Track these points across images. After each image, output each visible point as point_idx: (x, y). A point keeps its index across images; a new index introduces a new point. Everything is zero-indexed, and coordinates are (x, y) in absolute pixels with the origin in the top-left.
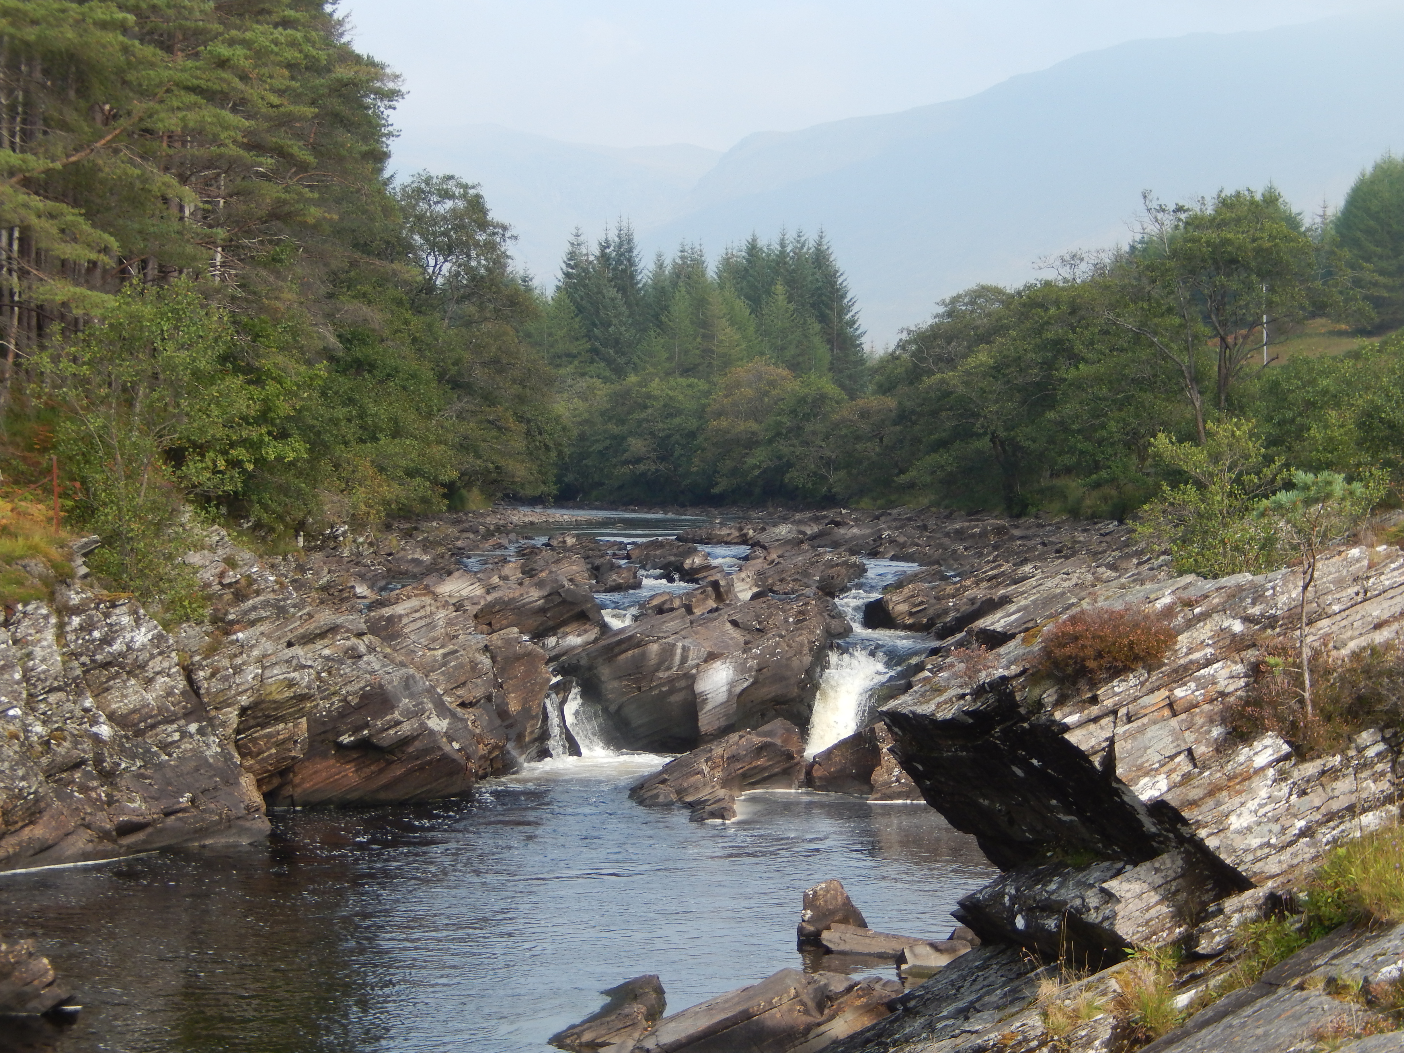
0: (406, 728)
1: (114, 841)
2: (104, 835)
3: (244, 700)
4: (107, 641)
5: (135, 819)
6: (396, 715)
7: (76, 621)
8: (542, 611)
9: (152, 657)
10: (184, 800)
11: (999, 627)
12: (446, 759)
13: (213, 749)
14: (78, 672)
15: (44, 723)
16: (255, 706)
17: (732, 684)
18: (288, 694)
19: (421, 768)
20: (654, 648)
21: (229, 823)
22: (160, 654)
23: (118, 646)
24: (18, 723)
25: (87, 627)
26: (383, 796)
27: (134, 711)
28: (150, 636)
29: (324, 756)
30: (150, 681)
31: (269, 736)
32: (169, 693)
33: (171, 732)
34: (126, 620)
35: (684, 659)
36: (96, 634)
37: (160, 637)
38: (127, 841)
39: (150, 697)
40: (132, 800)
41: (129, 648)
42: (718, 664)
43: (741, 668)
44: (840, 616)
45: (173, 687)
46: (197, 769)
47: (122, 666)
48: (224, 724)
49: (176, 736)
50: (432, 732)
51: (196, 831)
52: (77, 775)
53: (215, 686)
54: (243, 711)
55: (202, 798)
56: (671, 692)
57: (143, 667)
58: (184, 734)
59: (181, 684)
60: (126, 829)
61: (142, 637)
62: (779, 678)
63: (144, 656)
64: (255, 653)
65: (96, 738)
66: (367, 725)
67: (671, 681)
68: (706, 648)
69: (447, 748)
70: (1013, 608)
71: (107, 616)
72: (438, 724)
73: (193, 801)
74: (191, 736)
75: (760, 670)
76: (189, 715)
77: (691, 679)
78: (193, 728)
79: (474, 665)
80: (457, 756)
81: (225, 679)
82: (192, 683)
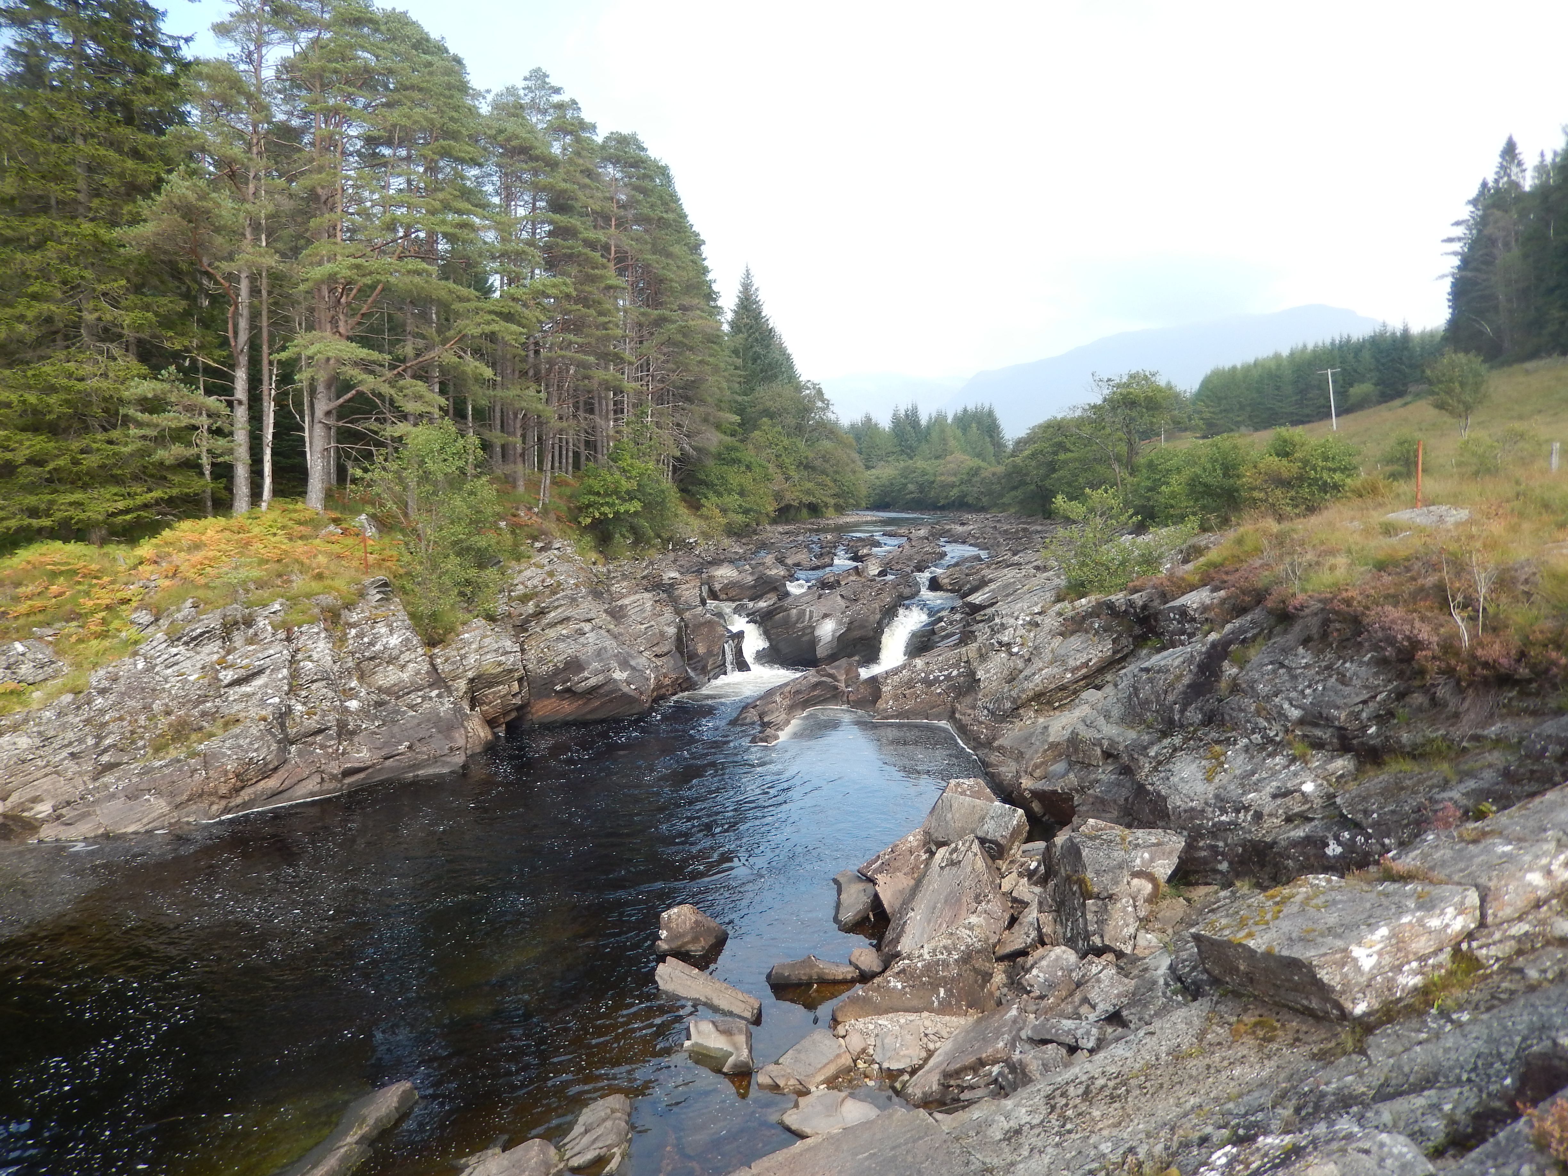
0: (593, 682)
1: (340, 781)
2: (333, 777)
3: (470, 674)
4: (372, 644)
5: (357, 765)
6: (586, 674)
7: (353, 632)
8: (754, 587)
9: (402, 652)
10: (402, 748)
11: (977, 602)
12: (625, 695)
13: (446, 706)
14: (350, 664)
15: (304, 704)
16: (479, 677)
17: (834, 631)
18: (500, 669)
19: (611, 701)
20: (794, 612)
21: (436, 760)
22: (408, 651)
23: (378, 647)
24: (270, 709)
25: (360, 635)
26: (589, 717)
28: (400, 640)
29: (548, 697)
30: (403, 667)
31: (494, 693)
32: (418, 673)
33: (415, 698)
34: (383, 630)
35: (811, 618)
36: (366, 640)
37: (407, 639)
38: (348, 780)
39: (405, 676)
40: (358, 752)
41: (385, 648)
42: (827, 620)
43: (840, 623)
44: (917, 584)
45: (420, 669)
46: (419, 724)
47: (381, 659)
48: (457, 690)
49: (419, 700)
50: (615, 681)
51: (410, 767)
52: (319, 738)
53: (448, 668)
54: (472, 680)
55: (418, 744)
56: (803, 635)
57: (397, 658)
58: (424, 698)
59: (426, 667)
60: (348, 773)
61: (394, 641)
62: (862, 627)
63: (395, 653)
64: (474, 646)
65: (346, 710)
66: (569, 680)
67: (804, 628)
68: (824, 610)
69: (626, 689)
70: (987, 589)
71: (373, 628)
72: (619, 675)
73: (410, 748)
74: (431, 698)
75: (851, 623)
76: (431, 686)
77: (813, 628)
78: (434, 693)
79: (662, 634)
80: (632, 693)
81: (454, 663)
82: (434, 666)
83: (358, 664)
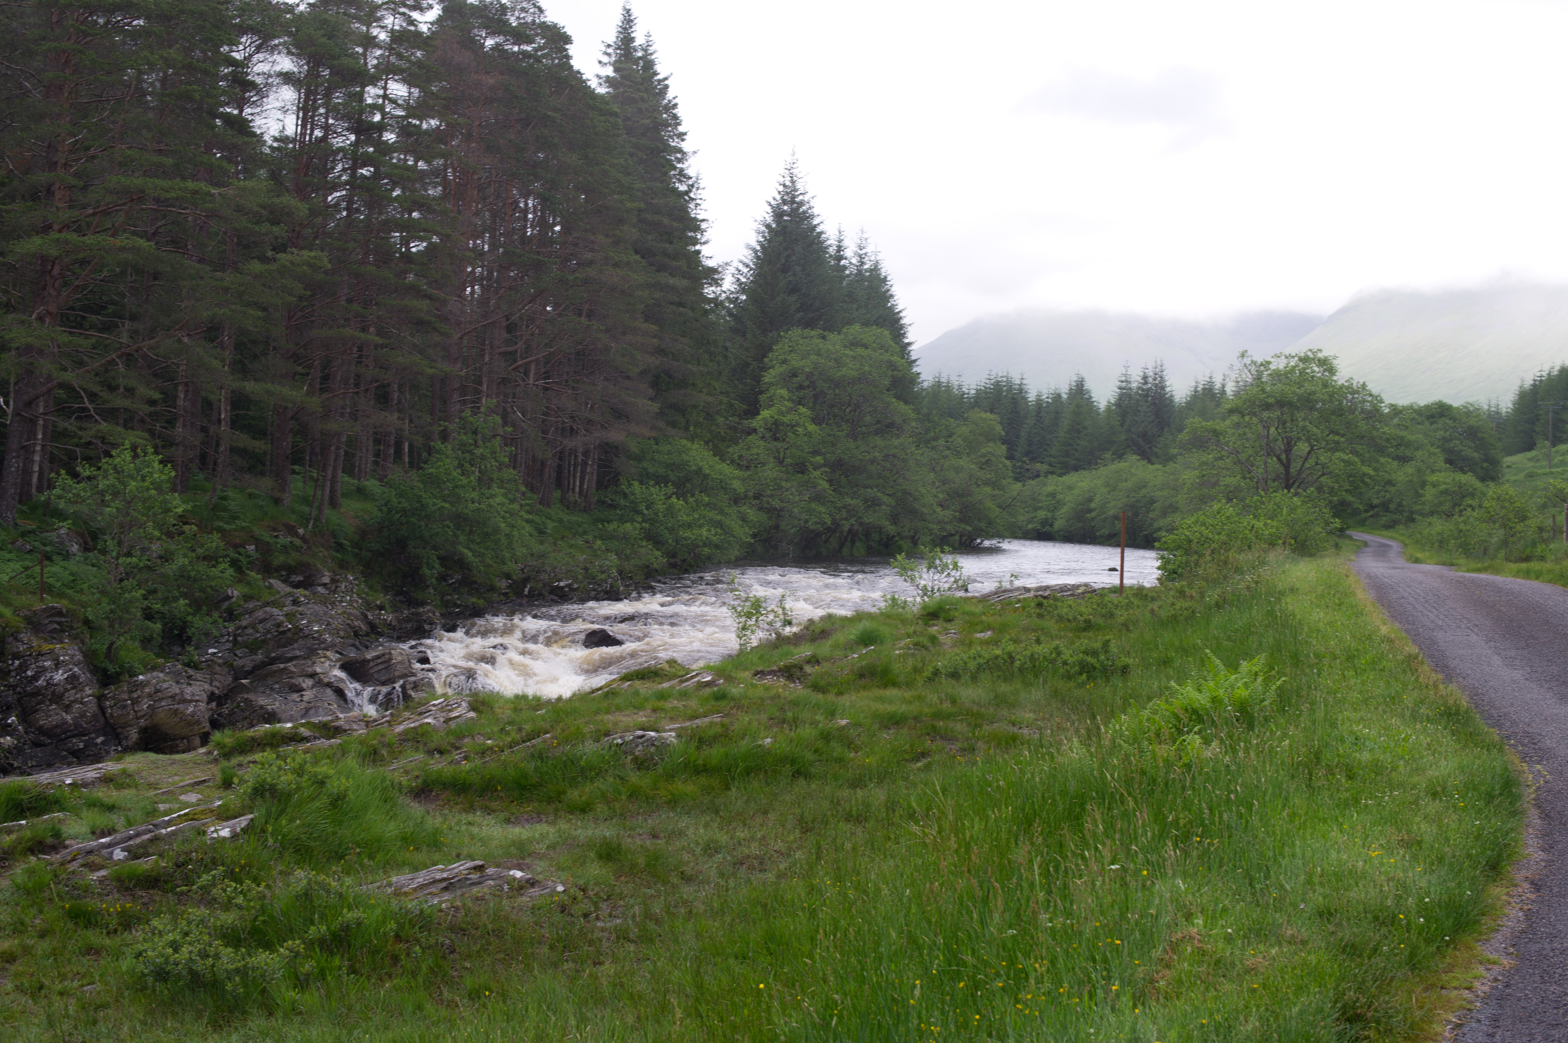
3: (142, 722)
4: (35, 678)
7: (16, 663)
9: (67, 690)
14: (10, 699)
16: (152, 726)
18: (176, 719)
22: (73, 688)
25: (23, 668)
27: (56, 726)
28: (66, 676)
30: (67, 707)
32: (83, 715)
33: (78, 743)
34: (48, 664)
36: (29, 673)
37: (74, 675)
39: (69, 717)
41: (48, 684)
45: (86, 711)
47: (44, 695)
48: (126, 738)
49: (81, 745)
53: (117, 712)
54: (144, 730)
57: (61, 696)
58: (87, 744)
59: (92, 708)
61: (59, 676)
63: (59, 690)
64: (147, 690)
71: (37, 660)
76: (97, 731)
78: (99, 740)
81: (125, 707)
82: (102, 709)
83: (19, 700)
